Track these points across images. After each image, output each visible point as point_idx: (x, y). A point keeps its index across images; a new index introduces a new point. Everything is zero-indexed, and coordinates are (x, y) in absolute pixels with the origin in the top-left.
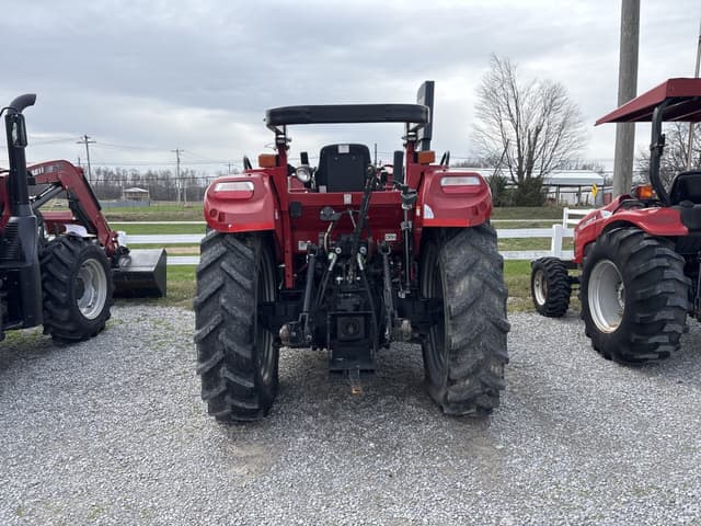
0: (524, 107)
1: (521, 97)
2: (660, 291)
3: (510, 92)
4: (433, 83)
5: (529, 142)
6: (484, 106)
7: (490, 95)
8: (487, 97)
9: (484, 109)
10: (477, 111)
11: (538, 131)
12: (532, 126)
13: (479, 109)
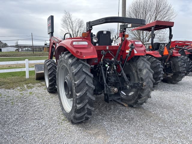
0: (74, 25)
1: (73, 23)
2: (159, 70)
3: (70, 21)
4: (53, 16)
5: (76, 35)
6: (63, 24)
7: (65, 21)
8: (64, 22)
9: (63, 25)
10: (61, 25)
11: (78, 32)
12: (76, 31)
13: (62, 25)
